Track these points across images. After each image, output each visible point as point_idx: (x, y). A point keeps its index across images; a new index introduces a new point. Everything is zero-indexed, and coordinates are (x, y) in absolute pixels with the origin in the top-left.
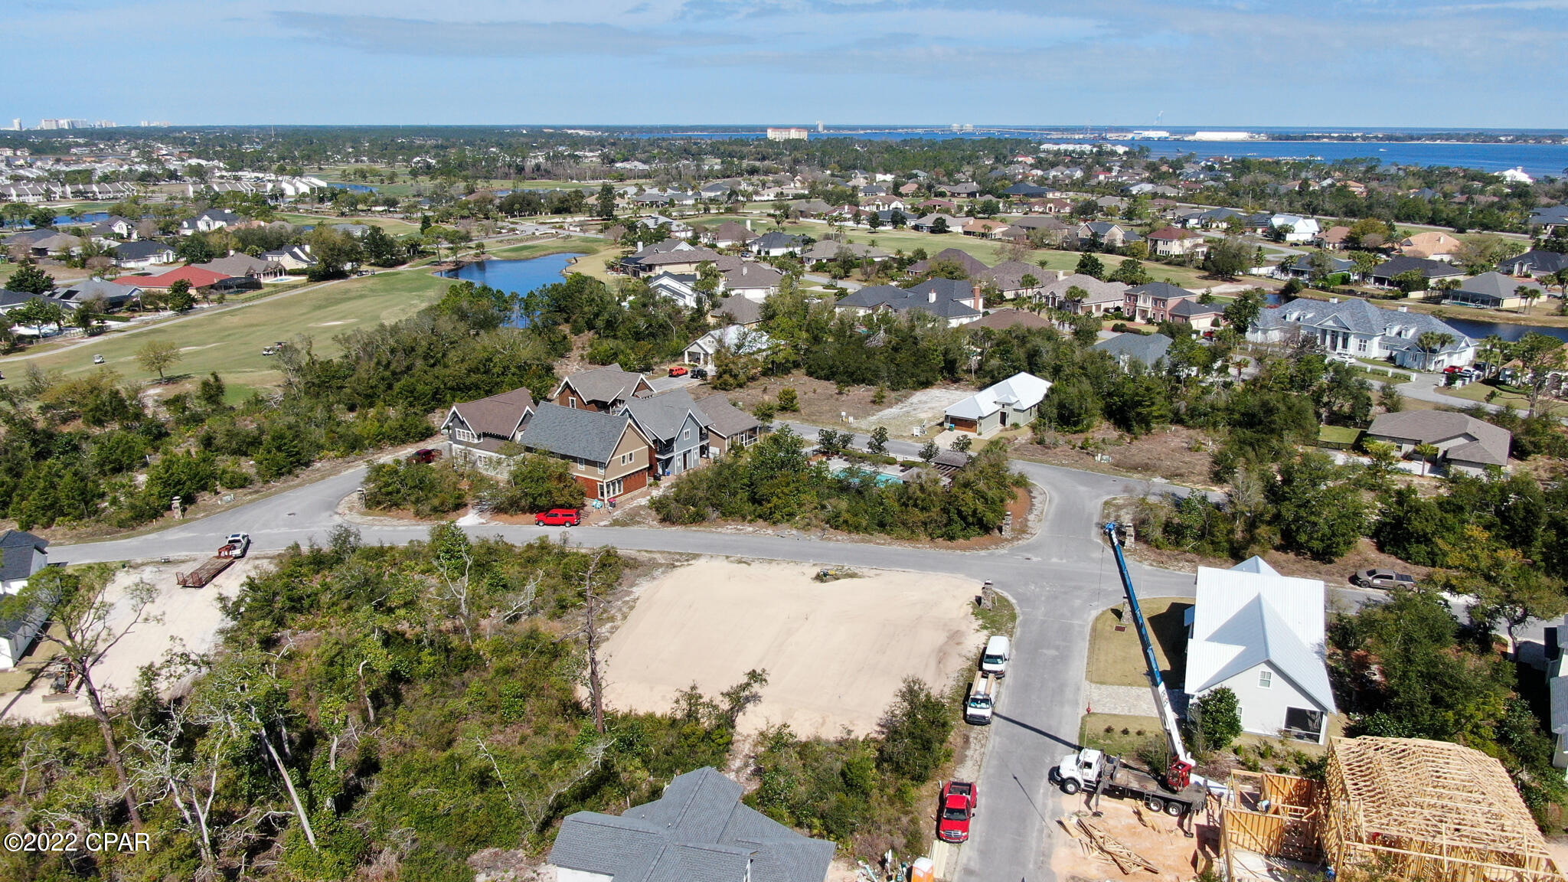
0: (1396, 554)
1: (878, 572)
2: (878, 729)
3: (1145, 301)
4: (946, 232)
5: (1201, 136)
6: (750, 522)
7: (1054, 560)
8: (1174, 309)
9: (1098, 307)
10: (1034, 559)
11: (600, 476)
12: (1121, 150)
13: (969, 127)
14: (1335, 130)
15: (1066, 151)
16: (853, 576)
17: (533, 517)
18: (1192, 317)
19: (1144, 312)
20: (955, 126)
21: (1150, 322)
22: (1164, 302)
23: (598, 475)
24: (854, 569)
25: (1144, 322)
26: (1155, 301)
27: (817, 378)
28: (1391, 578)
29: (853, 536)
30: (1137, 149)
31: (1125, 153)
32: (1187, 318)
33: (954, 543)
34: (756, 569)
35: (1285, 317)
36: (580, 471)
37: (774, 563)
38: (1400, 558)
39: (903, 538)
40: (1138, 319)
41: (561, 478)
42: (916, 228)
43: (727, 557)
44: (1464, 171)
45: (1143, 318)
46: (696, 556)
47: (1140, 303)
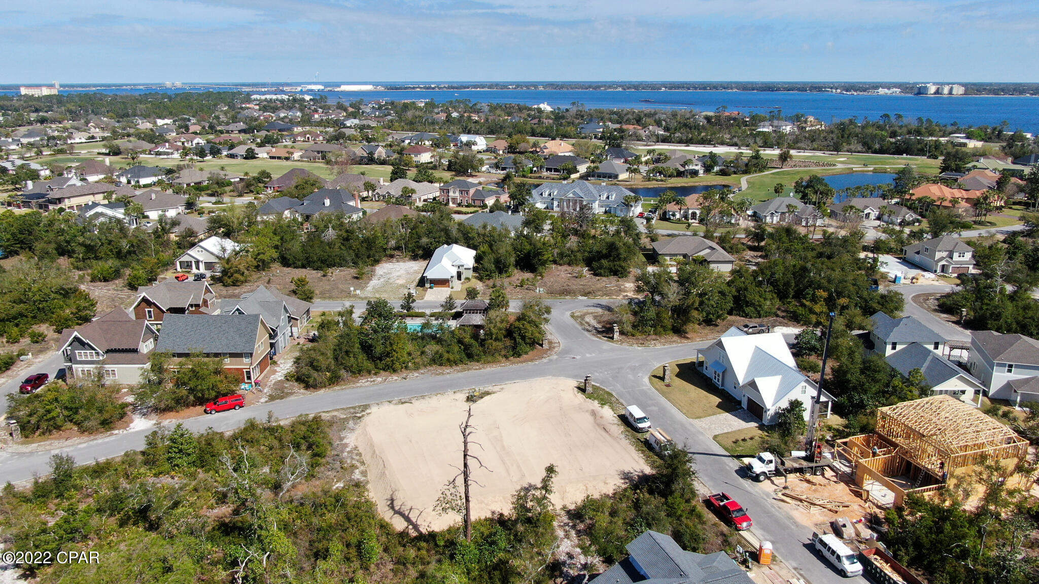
0: (739, 315)
1: (501, 387)
2: (623, 481)
3: (454, 192)
4: (256, 158)
5: (344, 88)
6: (376, 374)
7: (588, 355)
8: (473, 195)
9: (420, 199)
10: (578, 357)
11: (246, 364)
12: (307, 98)
13: (178, 84)
14: (422, 83)
15: (271, 100)
16: (488, 393)
17: (200, 409)
18: (486, 199)
19: (454, 200)
20: (168, 84)
21: (459, 205)
22: (467, 192)
23: (244, 364)
24: (484, 389)
25: (455, 206)
26: (461, 192)
27: (295, 268)
28: (756, 327)
29: (455, 368)
30: (318, 98)
31: (311, 100)
32: (483, 201)
33: (521, 359)
34: (418, 404)
35: (542, 194)
36: (229, 364)
37: (427, 398)
38: (743, 317)
39: (489, 362)
40: (451, 204)
41: (217, 372)
42: (232, 156)
43: (390, 402)
44: (518, 105)
45: (453, 203)
46: (366, 407)
47: (451, 194)
